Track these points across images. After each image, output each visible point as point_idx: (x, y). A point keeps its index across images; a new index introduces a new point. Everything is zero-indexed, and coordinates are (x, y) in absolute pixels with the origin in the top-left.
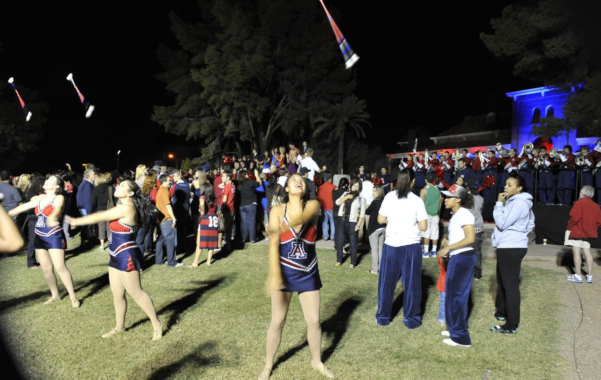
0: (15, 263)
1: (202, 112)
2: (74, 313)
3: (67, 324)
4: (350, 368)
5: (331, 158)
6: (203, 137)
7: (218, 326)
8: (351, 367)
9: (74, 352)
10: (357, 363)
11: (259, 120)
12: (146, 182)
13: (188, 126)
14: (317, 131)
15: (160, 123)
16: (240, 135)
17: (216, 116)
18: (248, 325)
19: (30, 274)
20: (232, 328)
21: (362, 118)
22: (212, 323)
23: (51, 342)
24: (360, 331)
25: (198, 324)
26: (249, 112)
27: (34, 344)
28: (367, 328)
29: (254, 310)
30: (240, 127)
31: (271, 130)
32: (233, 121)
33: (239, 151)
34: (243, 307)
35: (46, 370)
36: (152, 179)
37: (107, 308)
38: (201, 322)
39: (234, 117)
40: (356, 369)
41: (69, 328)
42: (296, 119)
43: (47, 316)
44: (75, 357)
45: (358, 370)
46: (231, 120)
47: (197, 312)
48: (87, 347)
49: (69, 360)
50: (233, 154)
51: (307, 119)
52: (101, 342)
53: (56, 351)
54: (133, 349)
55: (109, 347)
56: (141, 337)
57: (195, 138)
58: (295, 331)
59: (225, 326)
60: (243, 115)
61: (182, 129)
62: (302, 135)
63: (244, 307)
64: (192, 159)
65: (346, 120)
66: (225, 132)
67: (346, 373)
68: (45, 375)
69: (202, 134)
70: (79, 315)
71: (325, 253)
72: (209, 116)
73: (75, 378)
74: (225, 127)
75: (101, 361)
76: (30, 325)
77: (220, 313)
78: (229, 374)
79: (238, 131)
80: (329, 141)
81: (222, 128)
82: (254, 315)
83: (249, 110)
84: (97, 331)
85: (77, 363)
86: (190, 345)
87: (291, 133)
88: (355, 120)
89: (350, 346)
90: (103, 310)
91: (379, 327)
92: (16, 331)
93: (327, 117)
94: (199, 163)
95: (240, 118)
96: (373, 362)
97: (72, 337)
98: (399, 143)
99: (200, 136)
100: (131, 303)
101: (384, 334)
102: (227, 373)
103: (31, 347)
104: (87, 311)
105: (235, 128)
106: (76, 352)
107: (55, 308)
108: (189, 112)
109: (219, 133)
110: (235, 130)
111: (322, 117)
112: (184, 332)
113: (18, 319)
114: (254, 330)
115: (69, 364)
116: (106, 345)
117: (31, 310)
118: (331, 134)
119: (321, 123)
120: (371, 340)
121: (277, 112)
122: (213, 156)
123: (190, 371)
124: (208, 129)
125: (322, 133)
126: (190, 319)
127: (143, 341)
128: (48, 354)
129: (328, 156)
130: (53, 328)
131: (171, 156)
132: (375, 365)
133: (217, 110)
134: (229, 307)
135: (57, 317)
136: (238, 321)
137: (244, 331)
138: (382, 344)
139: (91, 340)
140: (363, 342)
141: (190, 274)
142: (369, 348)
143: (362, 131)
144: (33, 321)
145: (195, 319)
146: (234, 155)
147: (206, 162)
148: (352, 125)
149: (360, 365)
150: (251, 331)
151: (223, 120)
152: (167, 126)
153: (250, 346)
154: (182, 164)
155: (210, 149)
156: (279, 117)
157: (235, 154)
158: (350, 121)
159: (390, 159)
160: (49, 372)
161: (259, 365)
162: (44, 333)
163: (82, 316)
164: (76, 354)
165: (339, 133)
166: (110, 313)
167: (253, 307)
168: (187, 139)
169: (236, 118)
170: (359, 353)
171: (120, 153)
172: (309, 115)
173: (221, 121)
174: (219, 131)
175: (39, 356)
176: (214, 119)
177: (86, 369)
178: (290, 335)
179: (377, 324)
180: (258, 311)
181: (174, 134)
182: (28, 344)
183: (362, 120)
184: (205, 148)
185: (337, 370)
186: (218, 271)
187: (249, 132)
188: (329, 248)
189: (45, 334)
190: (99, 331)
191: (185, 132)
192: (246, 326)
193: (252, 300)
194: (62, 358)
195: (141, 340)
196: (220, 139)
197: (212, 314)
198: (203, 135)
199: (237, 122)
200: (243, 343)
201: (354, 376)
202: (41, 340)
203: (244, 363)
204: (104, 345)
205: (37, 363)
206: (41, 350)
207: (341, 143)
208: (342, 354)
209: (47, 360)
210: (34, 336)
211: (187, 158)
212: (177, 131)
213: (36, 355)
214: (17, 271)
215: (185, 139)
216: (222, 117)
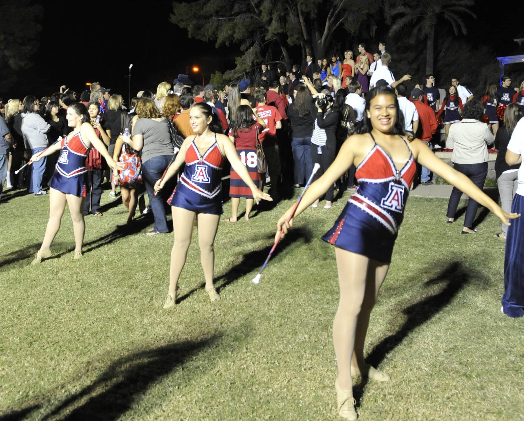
0: (8, 213)
1: (236, 8)
2: (80, 283)
3: (71, 298)
4: (468, 383)
5: (414, 66)
6: (237, 42)
7: (269, 308)
8: (470, 382)
9: (81, 339)
10: (478, 376)
11: (313, 16)
12: (166, 106)
13: (217, 28)
14: (395, 27)
15: (182, 25)
16: (287, 37)
17: (255, 13)
18: (312, 309)
19: (26, 228)
20: (289, 311)
21: (460, 5)
22: (261, 303)
23: (52, 322)
24: (479, 324)
25: (242, 304)
26: (299, 5)
27: (31, 324)
28: (488, 320)
29: (319, 286)
30: (287, 26)
31: (329, 29)
32: (278, 18)
33: (286, 59)
34: (302, 281)
35: (46, 363)
36: (173, 100)
37: (121, 277)
38: (246, 302)
39: (278, 13)
40: (479, 385)
41: (74, 304)
42: (366, 11)
43: (47, 287)
44: (82, 346)
45: (482, 388)
46: (275, 16)
47: (240, 286)
48: (97, 332)
49: (75, 349)
50: (278, 63)
51: (381, 11)
52: (115, 325)
53: (58, 336)
54: (157, 336)
55: (125, 333)
56: (167, 320)
57: (227, 44)
58: (380, 321)
59: (279, 308)
60: (291, 10)
61: (210, 32)
62: (373, 34)
63: (304, 281)
64: (223, 73)
65: (437, 9)
66: (266, 34)
67: (464, 391)
68: (45, 370)
69: (236, 38)
70: (86, 286)
71: (414, 203)
72: (245, 12)
73: (83, 376)
74: (266, 27)
75: (116, 353)
76: (25, 297)
77: (271, 289)
78: (289, 381)
79: (285, 32)
80: (412, 41)
81: (263, 29)
82: (318, 294)
83: (300, 3)
84: (109, 309)
85: (85, 354)
86: (233, 335)
87: (357, 32)
88: (452, 8)
89: (466, 348)
90: (116, 279)
91: (508, 320)
92: (10, 305)
93: (410, 6)
94: (233, 77)
95: (287, 14)
96: (503, 376)
97: (78, 317)
98: (515, 40)
99: (234, 41)
100: (152, 271)
101: (517, 332)
102: (287, 380)
103: (27, 329)
104: (96, 281)
105: (281, 29)
106: (83, 338)
107: (56, 275)
108: (219, 9)
109: (259, 36)
110: (280, 31)
111: (403, 7)
112: (224, 315)
113: (11, 289)
114: (320, 315)
115: (75, 356)
116: (121, 329)
117: (27, 276)
118: (415, 31)
119: (402, 15)
120: (497, 341)
121: (338, 3)
122: (251, 67)
123: (234, 374)
124: (244, 31)
125: (402, 29)
126: (231, 297)
127: (170, 327)
128: (49, 340)
129: (410, 63)
130: (54, 303)
131: (196, 69)
132: (508, 381)
133: (256, 4)
134: (282, 281)
135: (59, 287)
136: (297, 302)
137: (306, 317)
138: (515, 347)
139: (102, 322)
140: (485, 343)
141: (227, 231)
142: (495, 353)
143: (462, 24)
144: (29, 293)
145: (238, 297)
146: (278, 65)
147: (242, 76)
148: (446, 16)
149: (484, 380)
150: (316, 318)
151: (264, 17)
152: (190, 28)
153: (316, 340)
154: (211, 80)
155: (248, 57)
156: (341, 10)
157: (280, 63)
158: (443, 11)
159: (503, 64)
160: (50, 366)
161: (331, 371)
162: (43, 309)
163: (89, 287)
164: (84, 342)
165: (427, 27)
166: (125, 283)
167: (317, 282)
168: (217, 46)
169: (282, 15)
170: (480, 360)
171: (132, 67)
172: (383, 4)
173: (262, 19)
174: (258, 33)
175: (38, 343)
176: (252, 17)
177: (97, 364)
178: (373, 326)
179: (504, 314)
180: (324, 288)
181: (200, 40)
182: (24, 324)
183: (462, 9)
184: (241, 57)
185: (448, 385)
186: (264, 228)
187: (299, 33)
188: (421, 196)
189: (45, 311)
190: (113, 310)
191: (214, 36)
192: (308, 310)
193: (314, 270)
194: (66, 346)
195: (167, 325)
196: (260, 45)
197: (260, 290)
198: (238, 39)
199: (283, 20)
200: (306, 336)
201: (476, 397)
202: (39, 320)
203: (309, 366)
204: (119, 329)
205: (36, 353)
206: (40, 334)
207: (430, 43)
208: (454, 361)
209: (47, 348)
210: (31, 313)
211: (217, 72)
212: (204, 36)
213: (33, 340)
214: (10, 224)
215: (215, 46)
216: (263, 14)
